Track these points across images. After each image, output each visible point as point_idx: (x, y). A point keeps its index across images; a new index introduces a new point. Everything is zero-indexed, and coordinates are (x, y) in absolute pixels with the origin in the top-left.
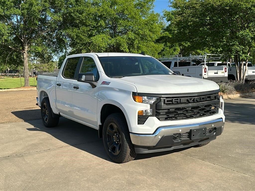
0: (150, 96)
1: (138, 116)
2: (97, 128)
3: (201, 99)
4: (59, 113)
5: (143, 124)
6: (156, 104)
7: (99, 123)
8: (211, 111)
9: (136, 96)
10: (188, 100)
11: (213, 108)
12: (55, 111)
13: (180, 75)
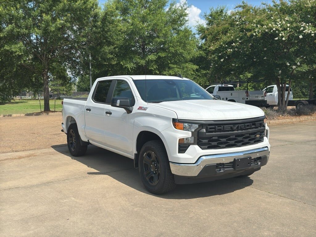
0: (191, 122)
1: (179, 144)
2: (133, 157)
3: (246, 126)
4: (88, 140)
5: (184, 152)
6: (198, 132)
7: (135, 152)
8: (256, 139)
9: (176, 122)
10: (231, 128)
11: (258, 136)
12: (84, 138)
13: (220, 99)
